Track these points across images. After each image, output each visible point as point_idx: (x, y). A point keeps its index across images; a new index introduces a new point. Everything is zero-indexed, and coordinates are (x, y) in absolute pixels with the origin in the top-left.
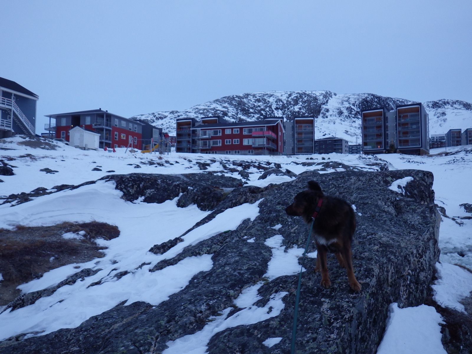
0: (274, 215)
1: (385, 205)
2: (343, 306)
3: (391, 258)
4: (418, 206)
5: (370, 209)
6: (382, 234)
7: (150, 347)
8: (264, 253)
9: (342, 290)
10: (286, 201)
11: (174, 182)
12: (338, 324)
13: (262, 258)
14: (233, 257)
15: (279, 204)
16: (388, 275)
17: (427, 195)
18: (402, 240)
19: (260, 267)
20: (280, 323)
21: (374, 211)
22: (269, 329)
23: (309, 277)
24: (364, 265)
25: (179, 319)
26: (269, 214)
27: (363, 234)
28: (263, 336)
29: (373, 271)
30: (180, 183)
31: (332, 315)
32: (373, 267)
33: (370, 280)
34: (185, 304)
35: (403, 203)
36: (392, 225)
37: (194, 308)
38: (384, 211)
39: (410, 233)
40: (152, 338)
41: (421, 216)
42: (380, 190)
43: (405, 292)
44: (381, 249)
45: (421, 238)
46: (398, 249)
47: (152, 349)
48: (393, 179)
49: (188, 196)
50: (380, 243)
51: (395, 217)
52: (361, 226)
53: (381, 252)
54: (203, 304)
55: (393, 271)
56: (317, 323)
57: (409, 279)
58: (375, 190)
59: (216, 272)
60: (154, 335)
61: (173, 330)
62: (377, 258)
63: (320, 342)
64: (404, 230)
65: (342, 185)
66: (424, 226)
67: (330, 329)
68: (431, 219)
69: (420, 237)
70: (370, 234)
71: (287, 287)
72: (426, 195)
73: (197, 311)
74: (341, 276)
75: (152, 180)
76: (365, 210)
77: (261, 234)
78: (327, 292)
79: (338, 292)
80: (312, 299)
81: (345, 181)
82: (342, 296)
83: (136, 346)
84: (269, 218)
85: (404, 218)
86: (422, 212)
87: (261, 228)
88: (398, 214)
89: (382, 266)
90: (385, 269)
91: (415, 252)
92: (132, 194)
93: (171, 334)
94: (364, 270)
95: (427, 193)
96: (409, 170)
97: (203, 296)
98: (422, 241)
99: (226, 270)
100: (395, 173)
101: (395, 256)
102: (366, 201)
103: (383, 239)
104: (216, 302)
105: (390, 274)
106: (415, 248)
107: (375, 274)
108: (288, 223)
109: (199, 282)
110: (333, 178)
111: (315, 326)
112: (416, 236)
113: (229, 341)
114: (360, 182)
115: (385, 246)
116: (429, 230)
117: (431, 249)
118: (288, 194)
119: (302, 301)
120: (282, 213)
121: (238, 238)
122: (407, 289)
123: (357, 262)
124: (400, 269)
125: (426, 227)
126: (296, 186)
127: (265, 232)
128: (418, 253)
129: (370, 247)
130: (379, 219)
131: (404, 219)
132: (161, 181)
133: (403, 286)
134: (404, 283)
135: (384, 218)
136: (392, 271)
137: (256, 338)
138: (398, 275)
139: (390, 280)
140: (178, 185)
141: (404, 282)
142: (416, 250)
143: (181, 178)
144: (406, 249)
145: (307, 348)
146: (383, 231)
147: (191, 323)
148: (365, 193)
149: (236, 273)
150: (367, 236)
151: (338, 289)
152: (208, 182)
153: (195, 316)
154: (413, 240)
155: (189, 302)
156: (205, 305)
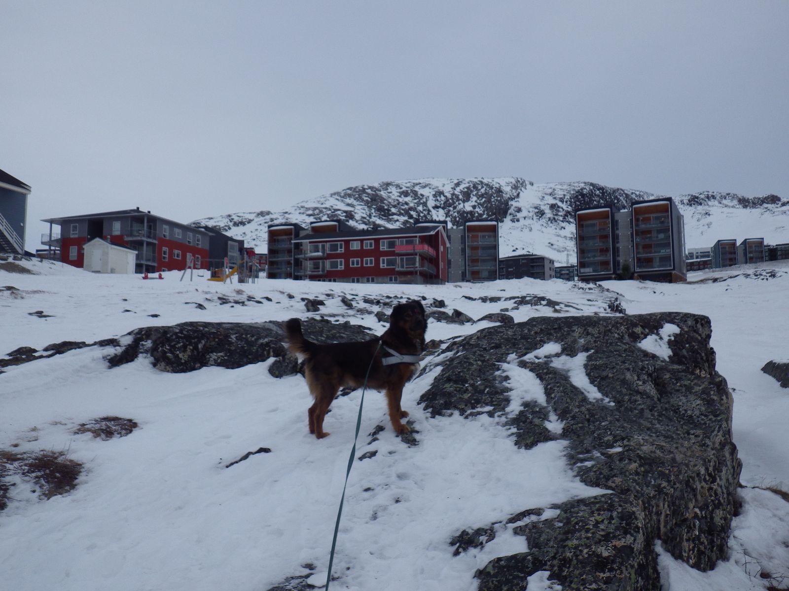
0: (442, 402)
1: (638, 380)
3: (663, 486)
4: (696, 381)
5: (613, 388)
6: (640, 438)
9: (581, 563)
10: (462, 374)
11: (259, 338)
15: (449, 380)
16: (659, 521)
17: (704, 358)
18: (677, 448)
21: (620, 392)
24: (616, 504)
26: (431, 400)
27: (606, 439)
29: (636, 518)
30: (271, 341)
32: (634, 509)
33: (633, 538)
35: (667, 376)
36: (654, 419)
38: (638, 392)
39: (689, 434)
41: (703, 399)
42: (625, 350)
43: (691, 552)
44: (642, 469)
45: (709, 443)
46: (672, 467)
48: (645, 330)
49: (284, 364)
50: (640, 458)
51: (658, 402)
52: (601, 422)
53: (643, 475)
55: (668, 512)
57: (697, 527)
58: (616, 351)
62: (637, 487)
64: (677, 427)
66: (710, 420)
68: (722, 405)
69: (707, 441)
70: (619, 438)
72: (702, 358)
74: (575, 531)
75: (220, 335)
79: (576, 568)
81: (563, 335)
82: (584, 576)
85: (672, 403)
86: (703, 392)
88: (661, 395)
89: (649, 503)
90: (654, 510)
91: (703, 471)
92: (183, 361)
94: (618, 517)
95: (703, 355)
96: (670, 313)
98: (712, 449)
100: (646, 319)
101: (669, 481)
102: (605, 374)
105: (662, 517)
106: (703, 465)
107: (640, 525)
110: (541, 330)
112: (700, 439)
114: (589, 337)
115: (649, 463)
116: (720, 427)
117: (729, 463)
118: (465, 362)
120: (455, 398)
122: (695, 546)
124: (679, 507)
125: (715, 421)
126: (477, 345)
128: (708, 473)
129: (622, 465)
130: (631, 408)
131: (673, 406)
132: (236, 338)
133: (688, 540)
134: (689, 534)
135: (640, 404)
136: (665, 512)
138: (676, 520)
139: (663, 529)
140: (267, 344)
141: (688, 532)
142: (704, 468)
143: (273, 330)
144: (687, 465)
146: (641, 430)
148: (600, 358)
150: (614, 442)
151: (575, 562)
152: (321, 336)
154: (697, 447)
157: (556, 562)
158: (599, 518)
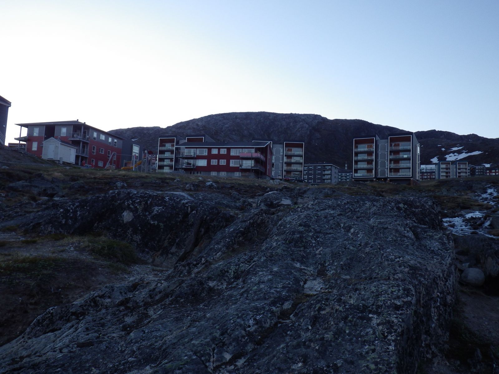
0: (298, 236)
1: (405, 230)
2: (393, 322)
3: (421, 280)
4: (435, 233)
5: (391, 234)
6: (409, 257)
7: (210, 357)
8: (295, 273)
9: (387, 307)
11: (181, 200)
12: (393, 337)
13: (294, 277)
14: (266, 276)
15: (300, 225)
16: (420, 297)
17: (438, 224)
18: (428, 264)
19: (295, 286)
20: (334, 337)
21: (395, 236)
22: (325, 342)
23: (349, 295)
24: (401, 285)
25: (231, 332)
26: (293, 234)
27: (390, 257)
28: (320, 348)
29: (412, 291)
30: (189, 201)
31: (384, 329)
32: (410, 287)
33: (411, 298)
34: (234, 318)
35: (419, 230)
36: (414, 250)
37: (242, 322)
38: (405, 236)
39: (433, 257)
40: (210, 349)
41: (439, 242)
42: (395, 216)
43: (436, 313)
44: (411, 271)
46: (426, 272)
47: (212, 360)
48: (405, 206)
49: (197, 216)
50: (409, 266)
51: (416, 242)
52: (387, 249)
53: (412, 275)
54: (251, 318)
55: (424, 293)
56: (371, 336)
57: (439, 301)
58: (391, 215)
59: (252, 289)
60: (211, 346)
61: (227, 342)
62: (409, 279)
63: (380, 353)
64: (427, 254)
65: (358, 210)
66: (444, 252)
67: (386, 342)
68: (450, 245)
69: (443, 262)
70: (398, 257)
71: (330, 304)
73: (245, 326)
74: (381, 295)
75: (159, 197)
76: (386, 234)
77: (288, 254)
78: (373, 308)
79: (385, 309)
80: (360, 315)
81: (360, 205)
82: (390, 312)
83: (197, 356)
84: (293, 239)
85: (423, 243)
86: (440, 238)
87: (286, 249)
88: (417, 239)
89: (415, 287)
90: (418, 291)
91: (441, 276)
93: (226, 346)
94: (402, 290)
95: (437, 222)
97: (248, 311)
98: (446, 266)
99: (262, 288)
101: (425, 278)
102: (386, 226)
103: (412, 262)
104: (263, 317)
106: (441, 272)
107: (414, 293)
108: (312, 245)
109: (237, 299)
110: (348, 202)
111: (370, 339)
112: (439, 260)
113: (288, 352)
114: (375, 208)
115: (413, 269)
116: (450, 255)
117: (454, 274)
118: (308, 216)
119: (351, 317)
120: (305, 235)
121: (265, 258)
122: (437, 311)
123: (393, 283)
124: (430, 291)
125: (446, 253)
126: (313, 208)
127: (291, 253)
128: (444, 277)
129: (401, 269)
130: (402, 244)
131: (423, 245)
132: (168, 199)
133: (433, 308)
134: (435, 305)
135: (406, 242)
137: (315, 349)
138: (428, 297)
139: (422, 302)
140: (187, 203)
141: (434, 303)
144: (433, 272)
145: (368, 358)
146: (408, 254)
147: (243, 337)
148: (382, 218)
149: (272, 291)
150: (395, 259)
151: (384, 306)
152: (212, 202)
153: (245, 330)
154: (438, 264)
155: (237, 317)
156: (252, 319)
157: (374, 307)
158: (393, 290)
